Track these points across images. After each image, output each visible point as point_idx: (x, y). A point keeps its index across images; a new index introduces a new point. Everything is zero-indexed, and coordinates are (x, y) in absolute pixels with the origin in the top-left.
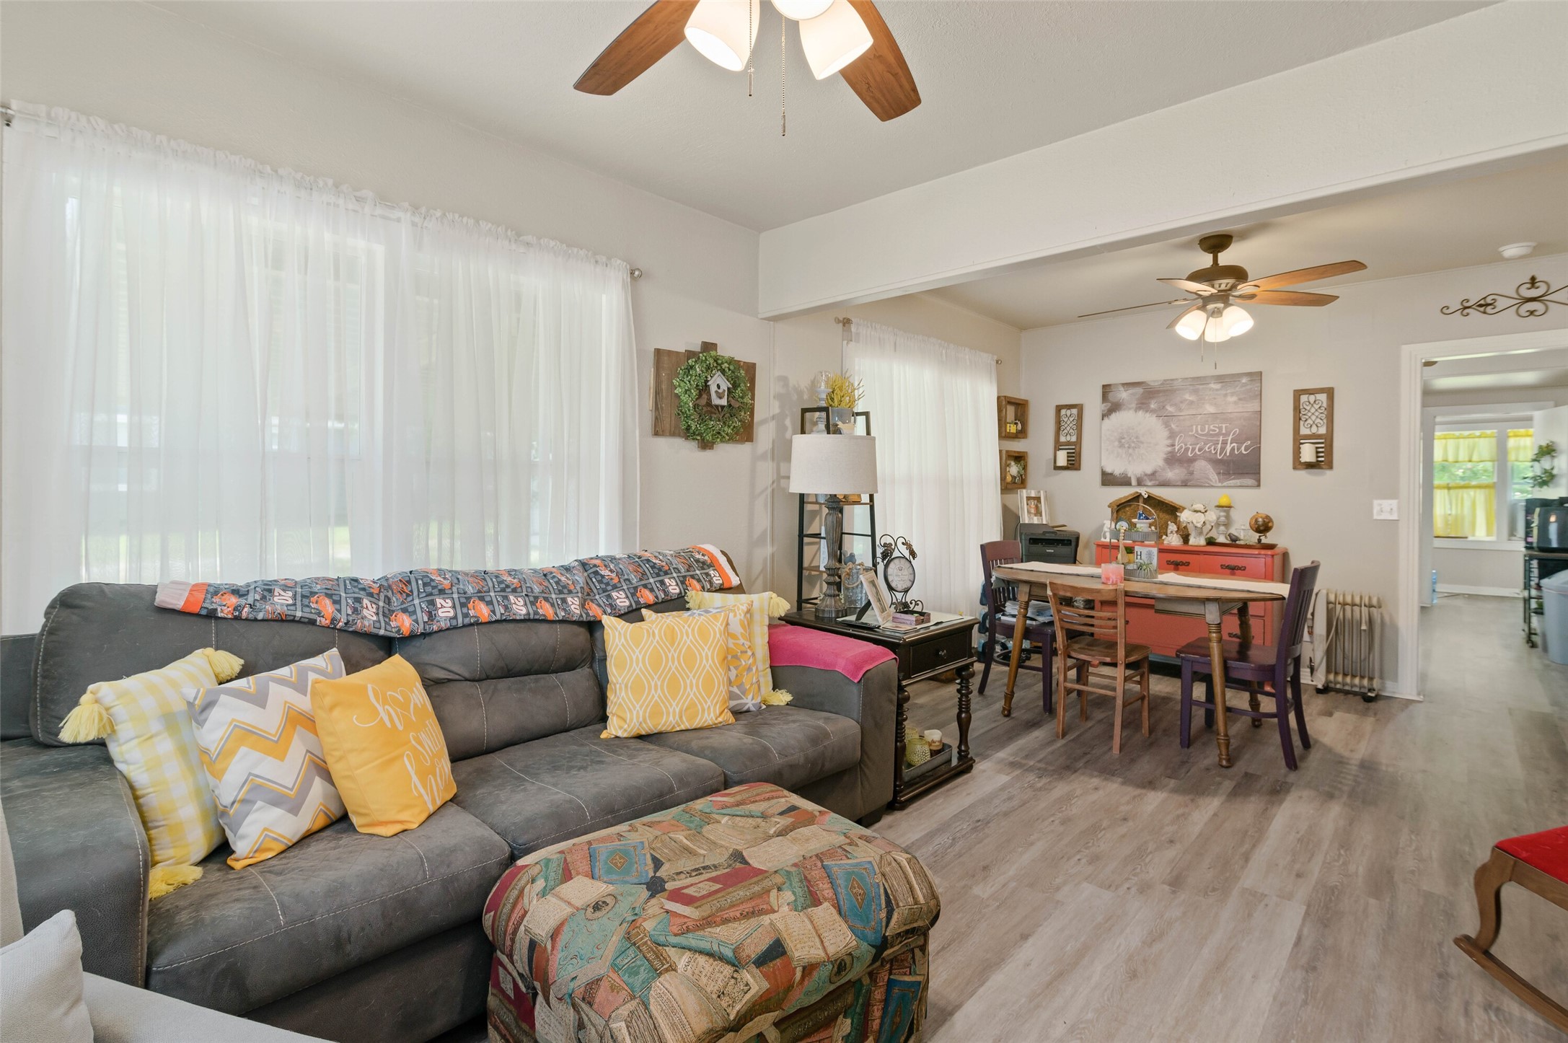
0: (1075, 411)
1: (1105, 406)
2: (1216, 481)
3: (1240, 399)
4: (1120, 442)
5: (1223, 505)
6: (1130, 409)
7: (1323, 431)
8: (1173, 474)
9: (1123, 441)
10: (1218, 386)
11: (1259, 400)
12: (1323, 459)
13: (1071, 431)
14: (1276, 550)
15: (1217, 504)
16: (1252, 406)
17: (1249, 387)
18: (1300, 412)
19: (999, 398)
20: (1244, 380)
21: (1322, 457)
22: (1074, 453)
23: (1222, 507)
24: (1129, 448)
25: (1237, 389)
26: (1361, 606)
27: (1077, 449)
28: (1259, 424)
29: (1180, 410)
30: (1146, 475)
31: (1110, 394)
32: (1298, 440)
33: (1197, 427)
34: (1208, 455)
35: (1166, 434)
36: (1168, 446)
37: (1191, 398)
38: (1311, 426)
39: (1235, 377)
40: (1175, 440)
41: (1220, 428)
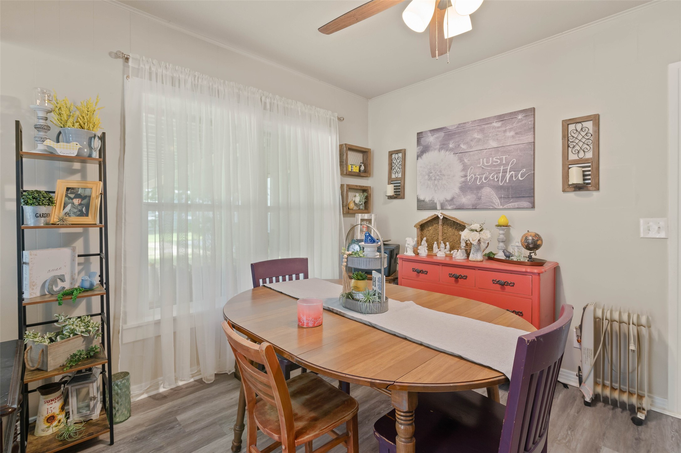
0: (400, 155)
1: (419, 149)
2: (498, 204)
3: (516, 134)
4: (429, 176)
5: (501, 224)
6: (435, 149)
7: (589, 155)
8: (465, 200)
9: (431, 175)
10: (499, 124)
11: (532, 133)
12: (589, 181)
13: (399, 170)
14: (546, 267)
15: (497, 224)
16: (528, 138)
17: (524, 122)
18: (568, 140)
19: (341, 146)
20: (520, 117)
21: (589, 179)
22: (399, 186)
23: (501, 226)
24: (435, 180)
25: (514, 125)
26: (629, 324)
27: (402, 183)
28: (532, 153)
29: (471, 147)
30: (447, 201)
31: (422, 140)
32: (567, 165)
33: (483, 160)
34: (492, 182)
35: (460, 167)
36: (462, 177)
37: (478, 137)
38: (578, 152)
39: (513, 114)
40: (467, 172)
41: (501, 160)
